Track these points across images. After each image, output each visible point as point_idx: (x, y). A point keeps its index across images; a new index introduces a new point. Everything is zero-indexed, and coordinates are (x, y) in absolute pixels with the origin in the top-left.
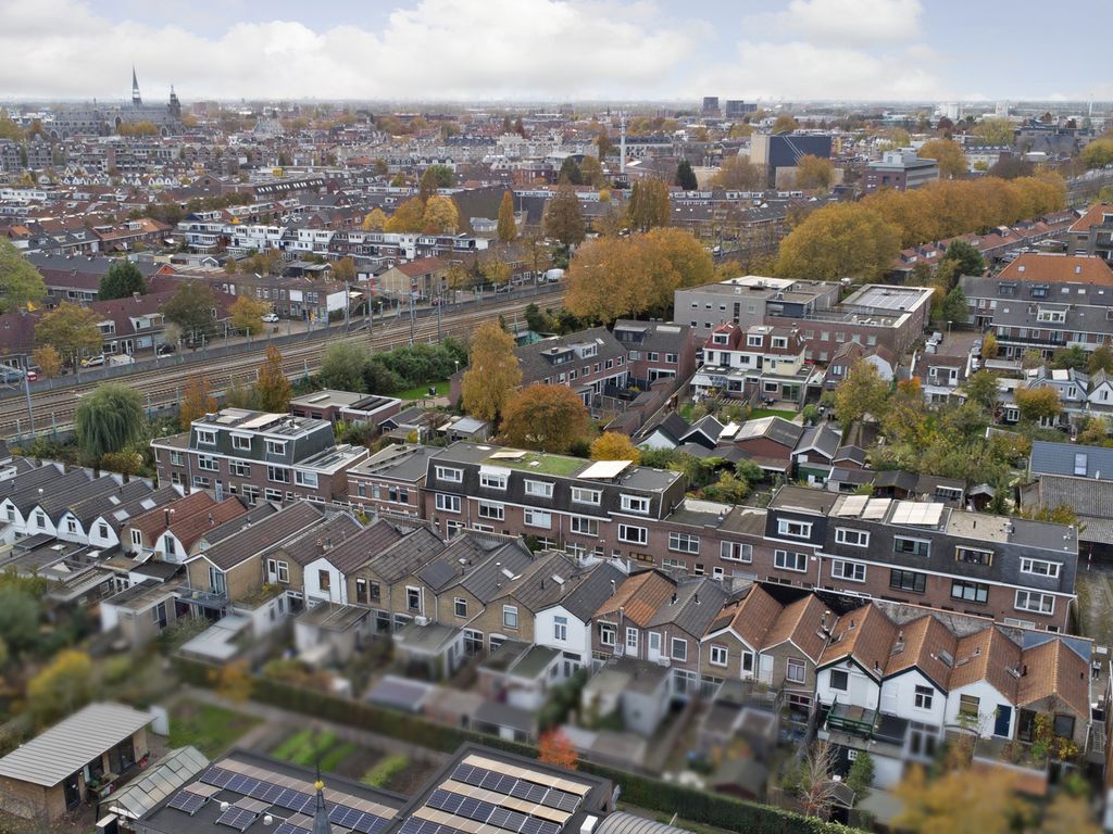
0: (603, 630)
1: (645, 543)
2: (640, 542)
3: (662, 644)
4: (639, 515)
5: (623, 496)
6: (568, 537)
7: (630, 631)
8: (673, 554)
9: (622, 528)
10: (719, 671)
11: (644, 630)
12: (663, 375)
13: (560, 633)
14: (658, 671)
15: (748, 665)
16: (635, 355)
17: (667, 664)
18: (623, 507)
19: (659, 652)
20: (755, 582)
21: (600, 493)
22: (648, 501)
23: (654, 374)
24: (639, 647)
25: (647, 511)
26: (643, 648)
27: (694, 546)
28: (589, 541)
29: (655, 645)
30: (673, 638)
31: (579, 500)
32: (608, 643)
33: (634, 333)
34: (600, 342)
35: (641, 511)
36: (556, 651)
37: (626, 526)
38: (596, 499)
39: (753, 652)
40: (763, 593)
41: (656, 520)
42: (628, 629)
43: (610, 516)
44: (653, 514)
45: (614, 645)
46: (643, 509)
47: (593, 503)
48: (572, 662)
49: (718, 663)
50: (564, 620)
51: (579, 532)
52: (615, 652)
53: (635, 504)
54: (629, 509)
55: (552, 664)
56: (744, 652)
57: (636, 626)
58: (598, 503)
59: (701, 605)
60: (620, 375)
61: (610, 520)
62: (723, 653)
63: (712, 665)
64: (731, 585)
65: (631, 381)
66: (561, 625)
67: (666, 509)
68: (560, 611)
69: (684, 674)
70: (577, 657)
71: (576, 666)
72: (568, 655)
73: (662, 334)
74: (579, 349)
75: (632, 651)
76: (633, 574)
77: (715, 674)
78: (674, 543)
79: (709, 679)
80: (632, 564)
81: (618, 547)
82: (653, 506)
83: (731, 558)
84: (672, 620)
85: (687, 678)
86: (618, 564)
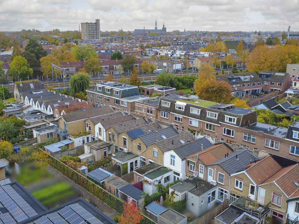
0: (190, 164)
1: (233, 137)
2: (231, 136)
3: (214, 175)
4: (231, 124)
5: (226, 116)
6: (204, 132)
7: (201, 166)
8: (245, 143)
9: (225, 129)
10: (239, 192)
11: (206, 166)
13: (173, 163)
14: (210, 186)
15: (252, 192)
16: (266, 83)
17: (215, 184)
18: (225, 121)
19: (212, 178)
20: (269, 154)
21: (217, 114)
22: (236, 118)
23: (272, 90)
24: (204, 175)
25: (235, 123)
26: (206, 176)
27: (254, 140)
28: (212, 134)
29: (210, 175)
30: (219, 172)
31: (209, 117)
32: (192, 171)
34: (252, 76)
35: (233, 122)
36: (171, 170)
37: (226, 129)
38: (215, 117)
39: (255, 185)
41: (238, 127)
42: (200, 165)
43: (220, 124)
44: (237, 124)
45: (194, 172)
46: (234, 122)
47: (214, 118)
48: (177, 176)
49: (238, 188)
50: (174, 157)
51: (208, 130)
52: (194, 175)
53: (230, 120)
54: (228, 121)
56: (251, 184)
57: (204, 164)
58: (216, 118)
59: (239, 160)
60: (259, 88)
61: (219, 125)
62: (241, 183)
63: (235, 188)
64: (258, 154)
65: (262, 91)
66: (173, 159)
67: (244, 123)
68: (172, 153)
69: (222, 190)
70: (179, 175)
71: (178, 178)
72: (175, 173)
73: (277, 76)
74: (242, 78)
75: (201, 176)
76: (215, 144)
77: (237, 193)
78: (245, 137)
79: (234, 195)
80: (216, 140)
81: (223, 137)
82: (238, 121)
83: (270, 147)
84: (219, 164)
85: (224, 193)
86: (210, 139)
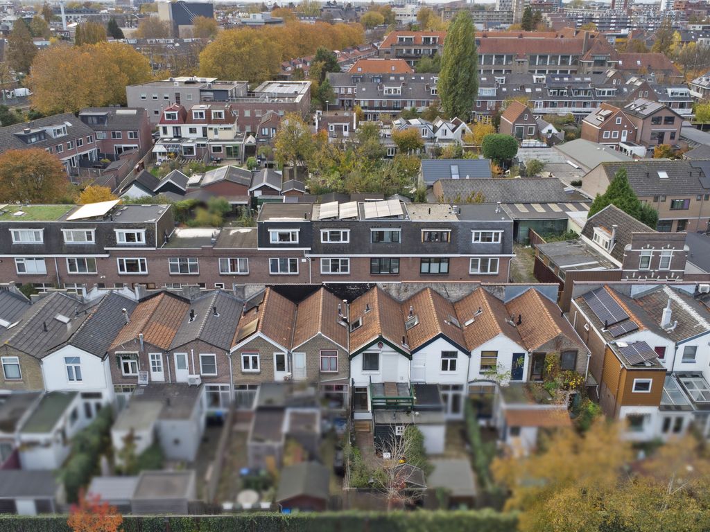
0: (122, 362)
1: (146, 273)
2: (141, 272)
3: (190, 363)
4: (135, 246)
5: (117, 231)
6: (66, 279)
7: (153, 357)
8: (174, 278)
9: (121, 261)
10: (253, 378)
11: (168, 353)
12: (126, 149)
13: (74, 373)
14: (191, 390)
15: (281, 366)
16: (102, 135)
17: (198, 382)
18: (118, 242)
19: (187, 371)
20: (267, 286)
21: (93, 231)
22: (143, 232)
23: (120, 150)
24: (166, 372)
25: (143, 241)
26: (170, 371)
27: (194, 268)
28: (89, 280)
29: (182, 366)
30: (201, 355)
31: (72, 242)
32: (131, 374)
33: (98, 117)
34: (69, 124)
35: (137, 242)
36: (72, 395)
37: (125, 259)
38: (89, 238)
39: (285, 352)
40: (276, 295)
41: (154, 249)
42: (150, 354)
43: (107, 252)
44: (150, 241)
45: (138, 374)
46: (139, 240)
47: (87, 242)
48: (93, 402)
49: (251, 370)
50: (77, 360)
51: (77, 272)
52: (140, 381)
53: (130, 237)
54: (125, 242)
55: (69, 410)
56: (275, 354)
57: (160, 350)
58: (93, 242)
59: (221, 316)
60: (91, 151)
61: (107, 256)
62: (255, 359)
63: (244, 374)
64: (244, 293)
65: (100, 155)
66: (73, 365)
67: (161, 238)
68: (70, 351)
69: (216, 388)
70: (98, 395)
71: (98, 406)
72: (86, 395)
73: (122, 116)
74: (50, 130)
75: (158, 377)
76: (142, 300)
77: (247, 381)
78: (174, 268)
79: (243, 387)
80: (141, 291)
81: (119, 280)
82: (149, 236)
83: (230, 273)
84: (197, 336)
85: (220, 392)
86: (126, 292)
